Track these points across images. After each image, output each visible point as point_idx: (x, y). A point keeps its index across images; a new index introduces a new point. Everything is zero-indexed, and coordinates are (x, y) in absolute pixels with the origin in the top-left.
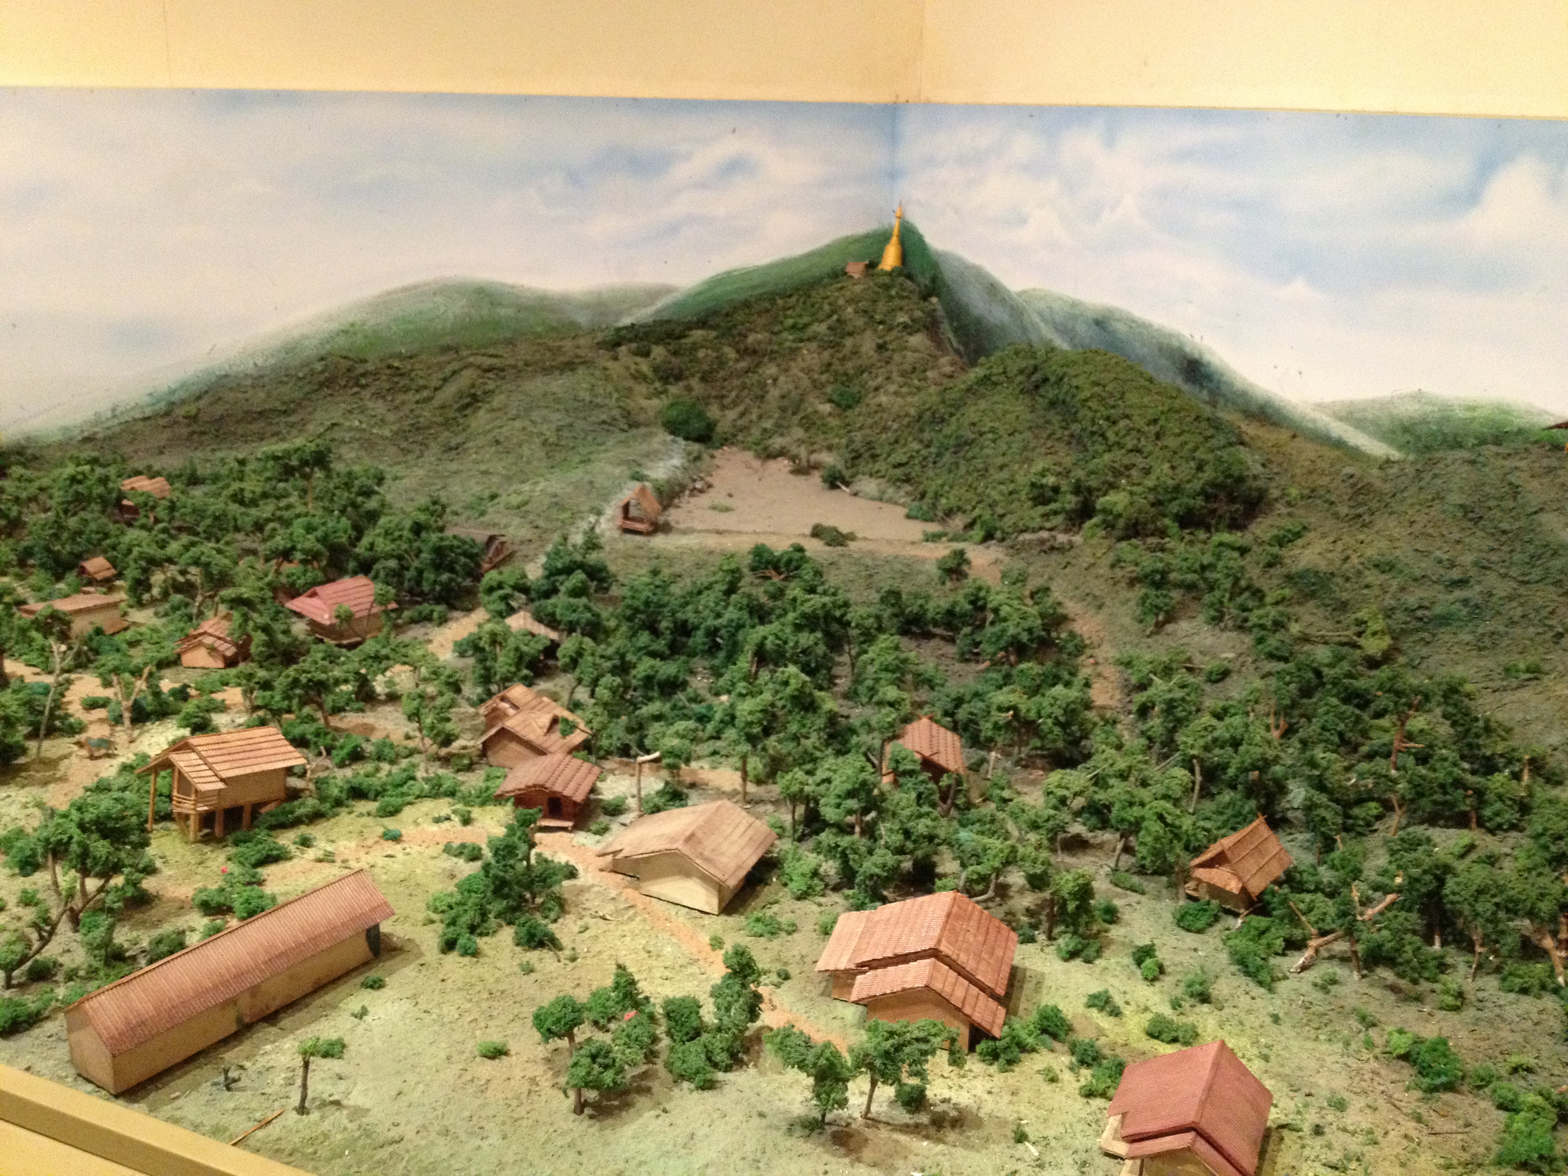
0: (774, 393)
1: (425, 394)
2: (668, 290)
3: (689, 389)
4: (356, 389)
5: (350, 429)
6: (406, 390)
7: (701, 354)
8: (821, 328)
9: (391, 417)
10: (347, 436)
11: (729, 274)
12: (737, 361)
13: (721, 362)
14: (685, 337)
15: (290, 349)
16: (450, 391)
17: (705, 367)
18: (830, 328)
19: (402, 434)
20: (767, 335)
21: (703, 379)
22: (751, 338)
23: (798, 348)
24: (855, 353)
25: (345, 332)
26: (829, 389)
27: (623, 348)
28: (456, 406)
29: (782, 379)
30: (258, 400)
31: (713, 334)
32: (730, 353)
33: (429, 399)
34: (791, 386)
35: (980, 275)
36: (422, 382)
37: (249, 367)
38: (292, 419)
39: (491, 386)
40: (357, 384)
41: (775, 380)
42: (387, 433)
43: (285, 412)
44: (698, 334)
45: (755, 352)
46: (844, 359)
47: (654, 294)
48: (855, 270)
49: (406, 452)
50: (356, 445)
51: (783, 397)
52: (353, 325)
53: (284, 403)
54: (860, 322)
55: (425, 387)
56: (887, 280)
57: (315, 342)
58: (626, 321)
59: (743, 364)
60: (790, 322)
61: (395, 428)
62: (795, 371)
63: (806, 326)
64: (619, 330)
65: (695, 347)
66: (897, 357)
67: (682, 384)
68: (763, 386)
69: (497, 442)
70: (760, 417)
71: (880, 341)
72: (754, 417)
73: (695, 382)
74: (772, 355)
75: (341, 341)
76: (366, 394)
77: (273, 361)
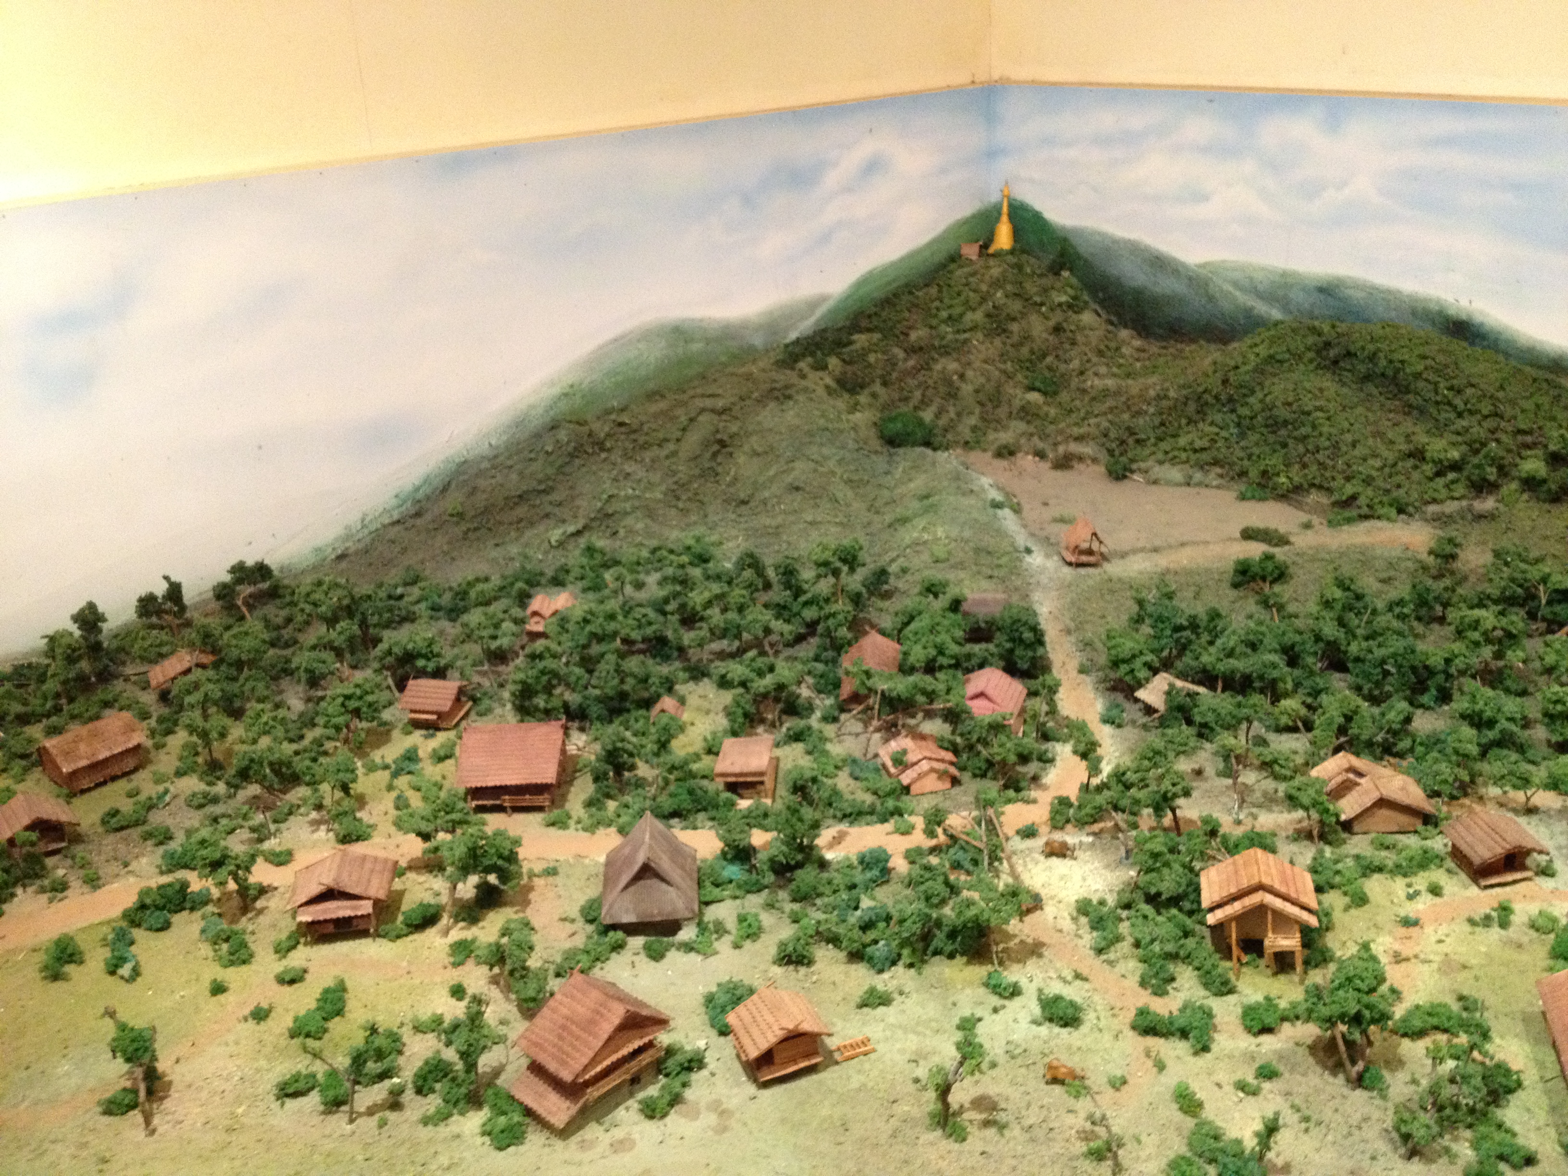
0: (967, 389)
1: (671, 446)
2: (823, 299)
3: (874, 396)
4: (604, 455)
5: (628, 498)
6: (646, 446)
7: (872, 358)
8: (978, 316)
9: (656, 477)
10: (628, 506)
11: (871, 273)
12: (905, 360)
13: (892, 363)
14: (851, 343)
15: (519, 423)
16: (694, 438)
17: (879, 372)
18: (988, 315)
19: (673, 495)
20: (927, 330)
21: (885, 384)
22: (914, 336)
23: (966, 341)
24: (1027, 338)
25: (566, 395)
26: (1019, 377)
27: (802, 365)
28: (708, 455)
29: (970, 374)
30: (514, 483)
31: (877, 336)
32: (900, 353)
33: (674, 454)
34: (982, 380)
35: (1135, 249)
36: (661, 435)
37: (484, 449)
38: (555, 497)
39: (734, 428)
40: (602, 449)
41: (962, 376)
42: (659, 496)
43: (544, 491)
44: (861, 340)
45: (921, 349)
46: (1017, 346)
47: (813, 305)
48: (971, 252)
49: (684, 512)
50: (639, 514)
51: (977, 391)
52: (572, 386)
53: (540, 482)
54: (1016, 306)
55: (666, 440)
56: (1011, 259)
57: (540, 411)
58: (793, 336)
59: (911, 363)
60: (944, 314)
61: (663, 488)
62: (977, 364)
63: (961, 315)
64: (787, 346)
65: (864, 353)
66: (1079, 338)
67: (866, 392)
68: (949, 383)
69: (797, 489)
70: (959, 414)
71: (1052, 323)
72: (952, 415)
73: (877, 387)
74: (945, 351)
75: (563, 406)
76: (615, 456)
77: (504, 438)
